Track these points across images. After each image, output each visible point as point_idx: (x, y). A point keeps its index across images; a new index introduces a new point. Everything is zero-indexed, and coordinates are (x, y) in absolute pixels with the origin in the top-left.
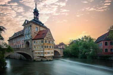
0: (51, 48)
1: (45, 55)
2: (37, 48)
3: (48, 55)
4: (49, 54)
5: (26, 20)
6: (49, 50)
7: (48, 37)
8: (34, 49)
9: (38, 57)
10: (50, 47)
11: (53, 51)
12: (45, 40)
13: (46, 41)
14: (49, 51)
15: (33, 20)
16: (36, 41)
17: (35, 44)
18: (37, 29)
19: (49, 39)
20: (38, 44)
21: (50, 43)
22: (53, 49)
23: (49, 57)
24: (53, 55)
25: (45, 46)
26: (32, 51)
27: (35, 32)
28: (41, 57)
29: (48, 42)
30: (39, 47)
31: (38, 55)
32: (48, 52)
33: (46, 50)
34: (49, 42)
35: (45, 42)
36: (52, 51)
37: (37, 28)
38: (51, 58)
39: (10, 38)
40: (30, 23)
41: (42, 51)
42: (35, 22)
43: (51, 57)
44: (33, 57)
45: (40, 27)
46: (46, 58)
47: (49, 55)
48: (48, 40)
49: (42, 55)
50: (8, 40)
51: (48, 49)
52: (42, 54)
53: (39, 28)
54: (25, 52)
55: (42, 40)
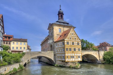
0: (76, 50)
3: (71, 59)
6: (73, 53)
7: (70, 37)
8: (57, 52)
9: (60, 62)
13: (68, 43)
15: (57, 22)
16: (58, 43)
17: (57, 47)
18: (61, 31)
19: (73, 39)
20: (60, 46)
21: (75, 44)
22: (79, 52)
23: (73, 62)
25: (67, 49)
27: (58, 34)
28: (63, 61)
29: (71, 44)
30: (61, 50)
31: (60, 59)
33: (69, 53)
34: (73, 43)
35: (66, 44)
37: (60, 29)
41: (63, 55)
44: (56, 61)
46: (69, 63)
48: (70, 41)
51: (71, 52)
52: (63, 58)
55: (63, 41)
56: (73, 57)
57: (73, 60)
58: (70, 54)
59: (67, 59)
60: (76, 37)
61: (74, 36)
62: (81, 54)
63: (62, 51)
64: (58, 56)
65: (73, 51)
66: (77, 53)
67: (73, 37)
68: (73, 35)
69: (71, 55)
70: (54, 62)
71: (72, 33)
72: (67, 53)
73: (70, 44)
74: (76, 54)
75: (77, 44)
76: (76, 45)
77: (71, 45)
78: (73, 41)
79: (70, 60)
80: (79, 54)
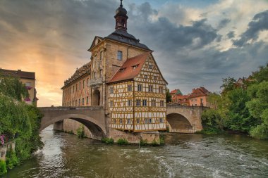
1: (137, 128)
2: (116, 105)
3: (146, 125)
4: (150, 125)
5: (96, 38)
6: (149, 111)
7: (146, 73)
8: (111, 109)
9: (121, 133)
10: (154, 102)
11: (163, 115)
12: (136, 84)
13: (140, 87)
14: (150, 115)
15: (113, 34)
16: (115, 87)
17: (112, 96)
18: (121, 56)
19: (151, 79)
20: (121, 95)
22: (162, 109)
23: (148, 132)
24: (162, 126)
25: (138, 101)
26: (106, 115)
27: (115, 64)
28: (126, 131)
29: (147, 90)
30: (122, 105)
31: (120, 126)
32: (145, 119)
33: (141, 112)
34: (151, 88)
35: (136, 89)
36: (161, 116)
37: (120, 53)
38: (153, 136)
39: (67, 81)
40: (103, 43)
41: (129, 116)
42: (116, 38)
43: (156, 135)
44: (108, 131)
45: (130, 50)
46: (142, 135)
47: (150, 128)
48: (146, 82)
49: (129, 127)
50: (62, 88)
51: (146, 109)
52: (129, 123)
53: (125, 53)
54: (88, 118)
55: (129, 83)
56: (149, 121)
57: (150, 127)
58: (143, 114)
59: (138, 125)
60: (157, 73)
61: (154, 71)
62: (164, 113)
63: (127, 105)
64: (115, 119)
65: (149, 108)
66: (158, 111)
67: (152, 74)
68: (151, 70)
69: (146, 117)
70: (105, 132)
71: (150, 64)
72: (138, 111)
73: (144, 90)
74: (155, 113)
75: (158, 91)
76: (156, 93)
77: (146, 92)
78: (151, 83)
79: (144, 129)
80: (161, 113)
